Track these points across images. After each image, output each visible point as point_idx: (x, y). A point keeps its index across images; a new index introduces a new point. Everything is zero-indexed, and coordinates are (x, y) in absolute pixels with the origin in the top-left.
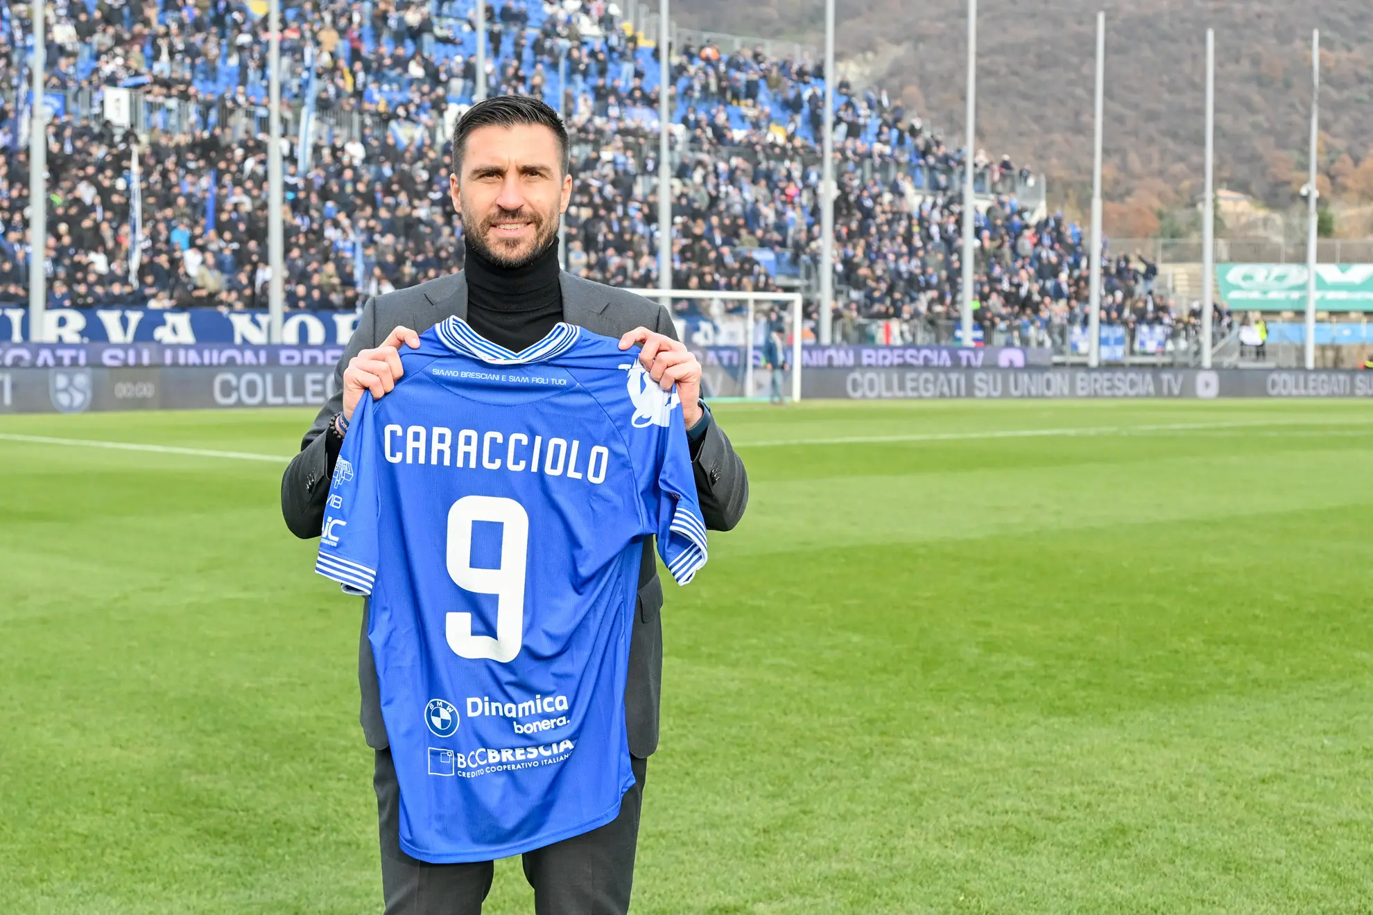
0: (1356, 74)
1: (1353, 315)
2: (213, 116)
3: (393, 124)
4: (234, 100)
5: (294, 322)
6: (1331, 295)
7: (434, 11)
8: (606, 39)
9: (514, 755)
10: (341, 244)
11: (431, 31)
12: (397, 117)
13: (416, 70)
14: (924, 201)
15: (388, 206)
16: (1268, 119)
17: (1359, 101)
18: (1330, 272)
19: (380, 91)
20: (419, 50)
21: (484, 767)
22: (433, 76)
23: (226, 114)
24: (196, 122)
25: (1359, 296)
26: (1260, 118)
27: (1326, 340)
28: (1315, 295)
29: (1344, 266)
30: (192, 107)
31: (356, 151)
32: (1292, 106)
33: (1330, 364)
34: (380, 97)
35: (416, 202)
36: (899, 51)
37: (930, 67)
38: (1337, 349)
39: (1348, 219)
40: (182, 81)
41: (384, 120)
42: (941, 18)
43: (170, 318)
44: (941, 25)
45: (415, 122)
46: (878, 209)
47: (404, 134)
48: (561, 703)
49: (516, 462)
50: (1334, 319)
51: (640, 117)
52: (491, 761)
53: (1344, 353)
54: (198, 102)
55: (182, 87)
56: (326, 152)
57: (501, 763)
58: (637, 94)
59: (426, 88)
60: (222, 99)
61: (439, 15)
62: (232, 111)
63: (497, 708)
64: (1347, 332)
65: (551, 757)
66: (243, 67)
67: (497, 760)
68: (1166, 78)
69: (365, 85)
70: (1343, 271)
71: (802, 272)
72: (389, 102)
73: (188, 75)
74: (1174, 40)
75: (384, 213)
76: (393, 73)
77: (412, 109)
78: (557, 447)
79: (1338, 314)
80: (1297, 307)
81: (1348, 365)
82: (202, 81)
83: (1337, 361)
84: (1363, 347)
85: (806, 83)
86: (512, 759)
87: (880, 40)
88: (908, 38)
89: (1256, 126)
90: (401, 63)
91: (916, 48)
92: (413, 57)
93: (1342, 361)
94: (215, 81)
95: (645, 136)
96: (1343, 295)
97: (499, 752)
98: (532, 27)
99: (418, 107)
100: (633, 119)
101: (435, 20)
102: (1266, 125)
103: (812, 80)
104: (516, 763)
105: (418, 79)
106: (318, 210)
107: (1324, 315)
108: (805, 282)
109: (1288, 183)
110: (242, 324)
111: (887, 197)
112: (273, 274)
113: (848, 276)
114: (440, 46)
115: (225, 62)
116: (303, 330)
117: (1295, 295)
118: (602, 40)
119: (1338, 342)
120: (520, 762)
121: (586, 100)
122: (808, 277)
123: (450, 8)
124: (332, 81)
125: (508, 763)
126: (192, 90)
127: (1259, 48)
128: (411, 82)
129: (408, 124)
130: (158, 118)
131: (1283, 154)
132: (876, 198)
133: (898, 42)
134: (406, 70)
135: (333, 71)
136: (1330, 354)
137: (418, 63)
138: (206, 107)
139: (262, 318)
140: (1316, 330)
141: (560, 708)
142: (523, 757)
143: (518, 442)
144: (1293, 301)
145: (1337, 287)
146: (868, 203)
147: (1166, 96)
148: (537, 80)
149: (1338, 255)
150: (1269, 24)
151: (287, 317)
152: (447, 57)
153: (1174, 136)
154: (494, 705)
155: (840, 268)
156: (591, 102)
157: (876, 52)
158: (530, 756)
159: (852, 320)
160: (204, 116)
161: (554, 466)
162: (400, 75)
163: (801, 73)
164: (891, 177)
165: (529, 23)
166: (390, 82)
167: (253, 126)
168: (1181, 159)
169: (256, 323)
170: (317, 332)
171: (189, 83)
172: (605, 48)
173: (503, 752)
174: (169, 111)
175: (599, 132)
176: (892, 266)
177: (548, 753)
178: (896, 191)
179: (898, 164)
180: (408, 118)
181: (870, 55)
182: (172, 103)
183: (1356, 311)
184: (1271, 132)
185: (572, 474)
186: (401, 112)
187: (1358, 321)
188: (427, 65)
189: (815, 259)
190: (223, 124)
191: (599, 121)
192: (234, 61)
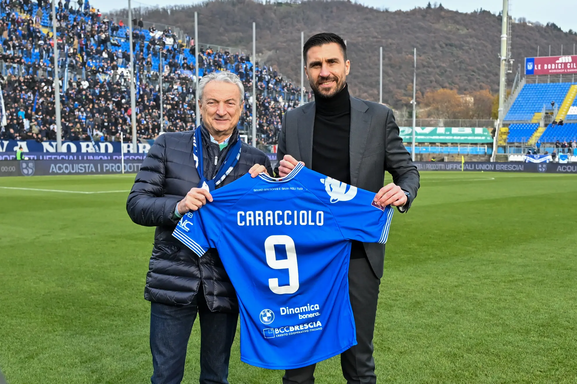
0: (422, 64)
1: (426, 144)
2: (31, 70)
3: (98, 74)
4: (39, 65)
5: (65, 145)
6: (419, 137)
7: (110, 34)
8: (173, 46)
9: (299, 328)
10: (81, 117)
11: (109, 41)
12: (99, 72)
13: (105, 55)
14: (285, 104)
15: (97, 103)
16: (394, 79)
17: (423, 73)
18: (418, 130)
19: (93, 62)
20: (106, 48)
21: (288, 333)
22: (111, 57)
23: (36, 69)
24: (25, 72)
25: (428, 137)
26: (391, 78)
27: (418, 152)
28: (414, 137)
29: (423, 127)
30: (23, 67)
31: (85, 84)
32: (402, 74)
33: (419, 160)
34: (92, 64)
35: (108, 102)
36: (270, 53)
37: (281, 59)
38: (421, 155)
39: (421, 112)
40: (18, 57)
41: (94, 73)
42: (285, 42)
43: (19, 143)
44: (285, 44)
45: (106, 74)
46: (270, 107)
47: (101, 77)
48: (317, 307)
49: (288, 222)
50: (420, 145)
51: (186, 73)
52: (291, 330)
53: (423, 156)
54: (25, 65)
55: (19, 60)
56: (74, 84)
57: (295, 331)
58: (185, 65)
59: (109, 62)
60: (34, 64)
61: (112, 36)
62: (38, 69)
63: (292, 311)
64: (424, 149)
65: (314, 328)
66: (41, 52)
67: (293, 330)
68: (360, 64)
69: (87, 60)
70: (423, 129)
71: (245, 128)
72: (96, 67)
73: (21, 55)
74: (363, 51)
75: (96, 106)
76: (97, 56)
77: (105, 69)
78: (303, 214)
79: (421, 143)
80: (409, 141)
81: (424, 160)
82: (26, 58)
83: (421, 159)
84: (429, 154)
85: (243, 63)
86: (299, 329)
87: (264, 49)
88: (274, 49)
89: (390, 81)
90: (100, 53)
91: (276, 52)
92: (104, 51)
93: (423, 159)
94: (30, 58)
95: (188, 80)
96: (422, 137)
97: (294, 327)
98: (146, 41)
99: (107, 68)
100: (184, 74)
101: (111, 37)
102: (393, 81)
103: (246, 62)
104: (300, 331)
105: (106, 58)
106: (72, 105)
107: (417, 144)
108: (246, 132)
109: (401, 100)
110: (46, 145)
111: (273, 103)
112: (57, 128)
113: (261, 130)
114: (113, 47)
115: (34, 51)
116: (69, 147)
117: (408, 137)
118: (172, 46)
119: (421, 153)
120: (302, 330)
121: (167, 67)
122: (247, 130)
123: (116, 33)
124: (74, 58)
125: (297, 331)
126: (23, 61)
127: (391, 55)
128: (104, 59)
129: (103, 74)
130: (10, 71)
131: (399, 91)
132: (269, 103)
133: (270, 50)
134: (101, 55)
135: (74, 54)
136: (419, 157)
137: (106, 53)
138: (28, 67)
139: (54, 144)
140: (415, 149)
141: (316, 309)
142: (303, 329)
143: (288, 214)
144: (407, 139)
145: (421, 134)
146: (267, 105)
147: (361, 71)
148: (149, 60)
149: (421, 124)
150: (394, 47)
151: (63, 143)
152: (116, 51)
153: (363, 84)
154: (290, 310)
155: (258, 127)
156: (168, 68)
157: (262, 53)
158: (305, 328)
159: (263, 144)
160: (27, 70)
161: (303, 221)
162: (99, 57)
163: (242, 59)
164: (274, 96)
165: (145, 40)
166: (96, 59)
167: (46, 74)
168: (365, 92)
169: (52, 146)
170: (74, 149)
171: (21, 58)
172: (173, 49)
173: (295, 327)
174: (14, 68)
175: (172, 78)
176: (276, 126)
177: (312, 327)
178: (276, 101)
179: (276, 91)
180: (103, 72)
181: (260, 54)
182: (15, 65)
183: (427, 143)
184: (395, 83)
185: (310, 223)
186: (100, 70)
187: (428, 146)
188: (109, 53)
189: (250, 124)
190: (35, 73)
191: (172, 75)
192: (37, 51)
